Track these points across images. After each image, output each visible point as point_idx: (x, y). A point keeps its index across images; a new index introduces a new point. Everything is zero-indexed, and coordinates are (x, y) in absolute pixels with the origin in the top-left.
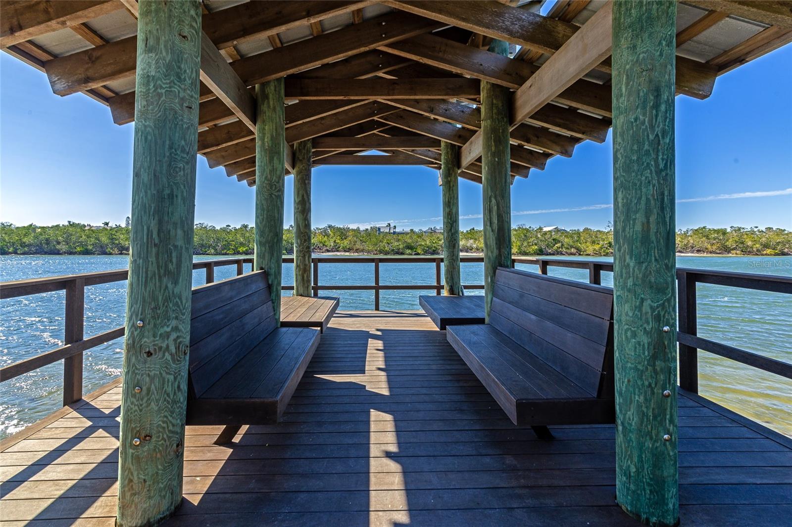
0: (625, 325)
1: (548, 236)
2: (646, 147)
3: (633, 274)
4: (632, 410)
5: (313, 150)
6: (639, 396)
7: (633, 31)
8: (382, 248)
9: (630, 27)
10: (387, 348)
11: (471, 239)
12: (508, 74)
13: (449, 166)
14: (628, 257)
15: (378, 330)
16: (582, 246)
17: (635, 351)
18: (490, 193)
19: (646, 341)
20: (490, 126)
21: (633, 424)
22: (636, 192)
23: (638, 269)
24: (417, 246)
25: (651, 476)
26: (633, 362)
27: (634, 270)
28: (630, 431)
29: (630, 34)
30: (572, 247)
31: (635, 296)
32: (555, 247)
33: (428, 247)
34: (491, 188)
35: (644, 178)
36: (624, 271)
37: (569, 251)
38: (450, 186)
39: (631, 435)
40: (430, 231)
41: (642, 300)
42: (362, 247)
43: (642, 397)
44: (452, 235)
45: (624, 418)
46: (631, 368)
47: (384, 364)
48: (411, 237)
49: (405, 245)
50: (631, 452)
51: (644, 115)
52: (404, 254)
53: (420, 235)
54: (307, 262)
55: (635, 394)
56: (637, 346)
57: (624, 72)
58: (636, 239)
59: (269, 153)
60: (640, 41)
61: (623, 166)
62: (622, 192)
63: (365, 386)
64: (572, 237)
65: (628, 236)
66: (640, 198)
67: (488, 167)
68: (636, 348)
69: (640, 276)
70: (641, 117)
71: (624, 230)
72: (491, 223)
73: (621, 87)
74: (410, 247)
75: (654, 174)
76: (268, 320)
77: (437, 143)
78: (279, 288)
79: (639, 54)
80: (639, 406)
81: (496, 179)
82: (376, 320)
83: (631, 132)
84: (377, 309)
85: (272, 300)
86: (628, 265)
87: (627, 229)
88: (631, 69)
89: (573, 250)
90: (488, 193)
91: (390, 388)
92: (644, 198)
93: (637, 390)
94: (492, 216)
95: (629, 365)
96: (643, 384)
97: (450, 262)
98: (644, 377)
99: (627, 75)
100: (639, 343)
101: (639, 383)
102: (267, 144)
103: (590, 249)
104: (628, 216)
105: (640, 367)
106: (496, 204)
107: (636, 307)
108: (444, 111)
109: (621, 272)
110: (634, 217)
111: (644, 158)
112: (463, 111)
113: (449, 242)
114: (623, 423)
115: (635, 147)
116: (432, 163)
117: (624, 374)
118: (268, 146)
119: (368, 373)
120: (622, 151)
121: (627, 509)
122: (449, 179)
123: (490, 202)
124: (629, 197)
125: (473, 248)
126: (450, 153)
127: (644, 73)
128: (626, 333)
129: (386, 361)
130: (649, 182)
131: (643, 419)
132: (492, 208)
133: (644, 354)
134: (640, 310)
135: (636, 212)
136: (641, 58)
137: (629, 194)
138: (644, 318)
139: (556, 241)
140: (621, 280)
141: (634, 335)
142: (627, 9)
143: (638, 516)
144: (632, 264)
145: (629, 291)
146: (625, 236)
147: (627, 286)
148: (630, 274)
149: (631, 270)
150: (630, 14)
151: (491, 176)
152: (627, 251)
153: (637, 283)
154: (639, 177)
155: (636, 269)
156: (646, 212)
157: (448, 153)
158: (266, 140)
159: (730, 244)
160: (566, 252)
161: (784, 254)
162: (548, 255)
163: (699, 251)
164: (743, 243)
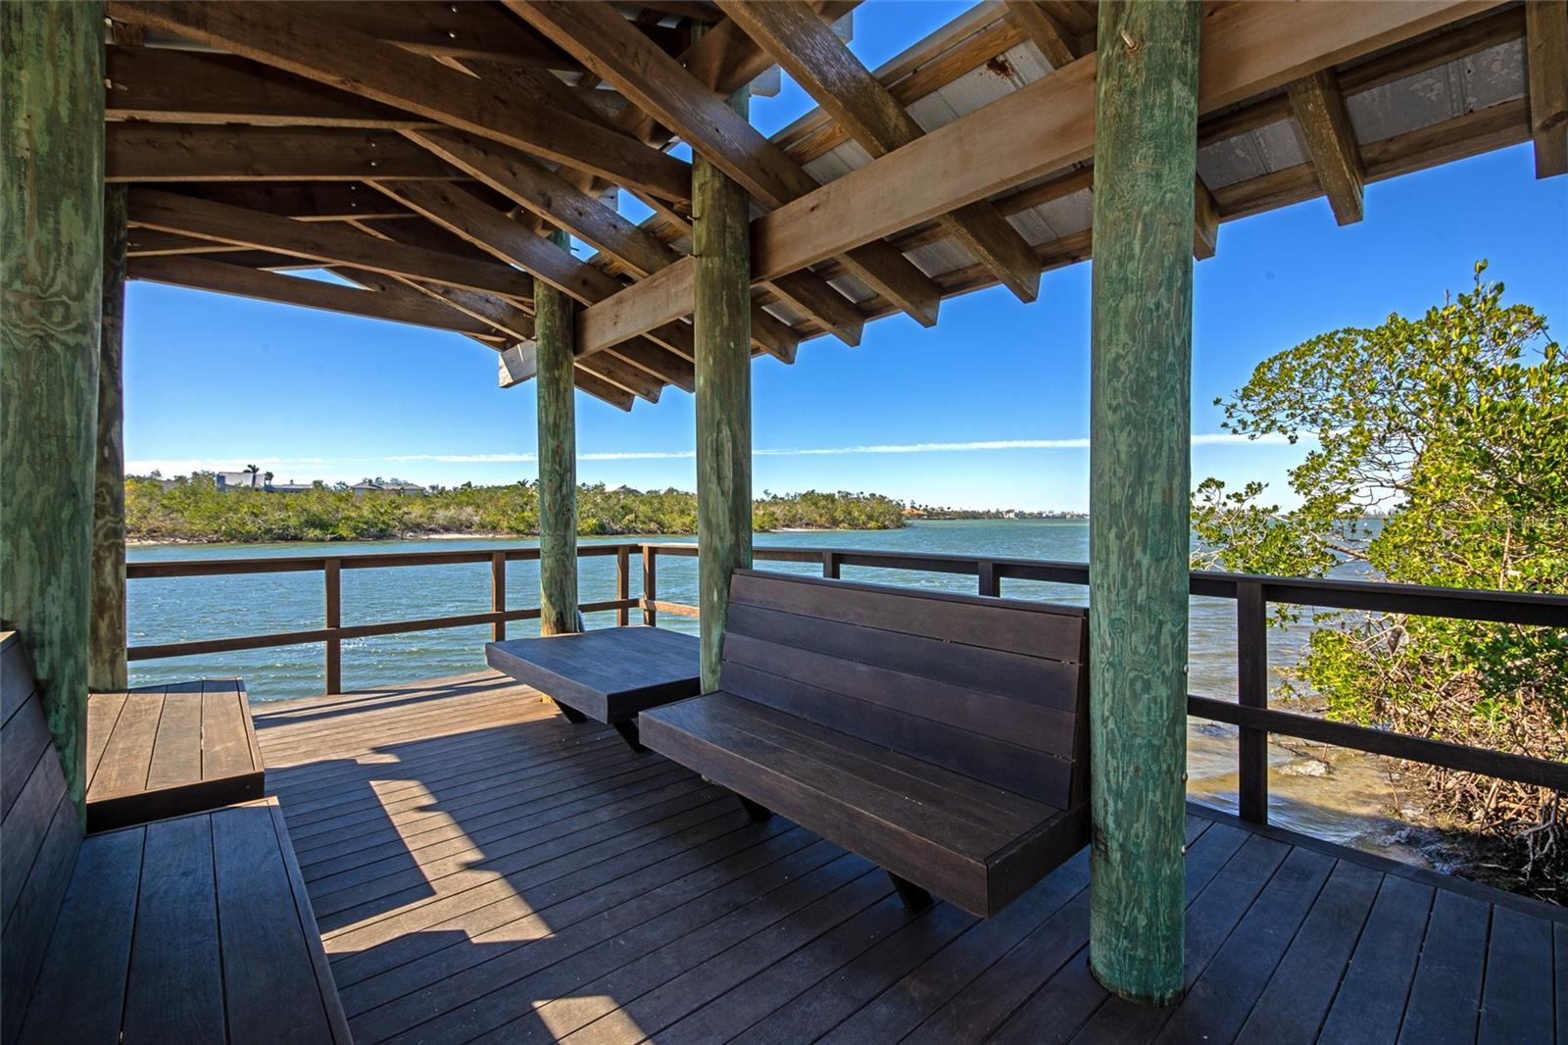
0: (1130, 670)
1: (613, 501)
2: (1171, 358)
3: (1147, 580)
4: (1142, 820)
5: (132, 225)
6: (1154, 792)
7: (1156, 147)
8: (236, 526)
9: (1151, 138)
10: (443, 796)
11: (468, 504)
12: (763, 171)
13: (557, 344)
14: (1138, 551)
15: (379, 750)
16: (666, 519)
17: (1149, 714)
18: (718, 415)
19: (1164, 695)
20: (720, 270)
21: (1144, 843)
22: (1155, 435)
23: (1156, 570)
24: (339, 521)
25: (1168, 923)
26: (1145, 735)
27: (1148, 571)
28: (1139, 857)
29: (1152, 151)
30: (651, 520)
31: (1150, 618)
32: (625, 521)
33: (366, 523)
34: (721, 404)
35: (1166, 412)
36: (1130, 575)
37: (646, 527)
38: (558, 390)
39: (1139, 863)
40: (367, 486)
41: (1161, 624)
42: (169, 525)
43: (1158, 794)
44: (563, 500)
45: (1126, 838)
46: (1141, 747)
47: (468, 845)
48: (320, 500)
49: (302, 519)
50: (1140, 894)
51: (1170, 301)
52: (301, 539)
53: (345, 494)
54: (110, 581)
55: (1147, 790)
56: (1152, 705)
57: (1138, 217)
58: (1153, 517)
59: (38, 179)
60: (1167, 168)
61: (1131, 386)
62: (1130, 432)
63: (462, 932)
64: (651, 504)
65: (1140, 511)
66: (1160, 447)
67: (714, 358)
68: (1150, 709)
69: (1159, 582)
70: (1165, 303)
71: (1131, 501)
72: (719, 478)
73: (1130, 243)
74: (315, 523)
75: (1179, 407)
76: (59, 819)
77: (522, 284)
78: (83, 689)
79: (1166, 192)
80: (1154, 809)
81: (730, 386)
82: (353, 723)
83: (1149, 327)
84: (334, 688)
85: (54, 738)
86: (1139, 564)
87: (1138, 500)
88: (1152, 214)
89: (653, 526)
90: (713, 414)
91: (540, 911)
92: (1166, 447)
93: (1151, 781)
94: (721, 463)
95: (1139, 740)
96: (1159, 772)
97: (557, 560)
98: (1161, 758)
99: (1145, 224)
100: (1155, 700)
101: (1155, 769)
102: (23, 141)
103: (678, 523)
104: (1139, 477)
105: (1156, 742)
106: (730, 438)
107: (1150, 638)
108: (576, 214)
109: (1124, 577)
110: (1150, 479)
111: (1168, 376)
112: (615, 227)
113: (556, 515)
114: (1122, 847)
115: (1155, 355)
116: (488, 330)
117: (1127, 758)
118: (35, 151)
119: (443, 888)
120: (1130, 358)
121: (1130, 995)
122: (556, 373)
123: (719, 432)
124: (1144, 444)
125: (472, 525)
126: (558, 314)
127: (1172, 228)
128: (1132, 684)
129: (471, 835)
130: (1173, 419)
131: (1159, 829)
132: (723, 445)
133: (1161, 716)
134: (1157, 642)
135: (1154, 470)
136: (1168, 199)
137: (1143, 438)
138: (1162, 656)
139: (626, 510)
140: (1122, 591)
141: (1147, 686)
142: (1146, 105)
143: (1150, 998)
144: (1145, 562)
145: (1140, 609)
146: (1134, 512)
147: (1136, 601)
148: (1141, 580)
149: (1144, 573)
150: (1153, 115)
151: (722, 376)
152: (1136, 539)
153: (1153, 596)
154: (1160, 408)
155: (1152, 571)
156: (1168, 472)
157: (553, 314)
158: (21, 123)
159: (839, 515)
160: (642, 529)
161: (885, 527)
162: (613, 534)
163: (807, 524)
164: (850, 514)
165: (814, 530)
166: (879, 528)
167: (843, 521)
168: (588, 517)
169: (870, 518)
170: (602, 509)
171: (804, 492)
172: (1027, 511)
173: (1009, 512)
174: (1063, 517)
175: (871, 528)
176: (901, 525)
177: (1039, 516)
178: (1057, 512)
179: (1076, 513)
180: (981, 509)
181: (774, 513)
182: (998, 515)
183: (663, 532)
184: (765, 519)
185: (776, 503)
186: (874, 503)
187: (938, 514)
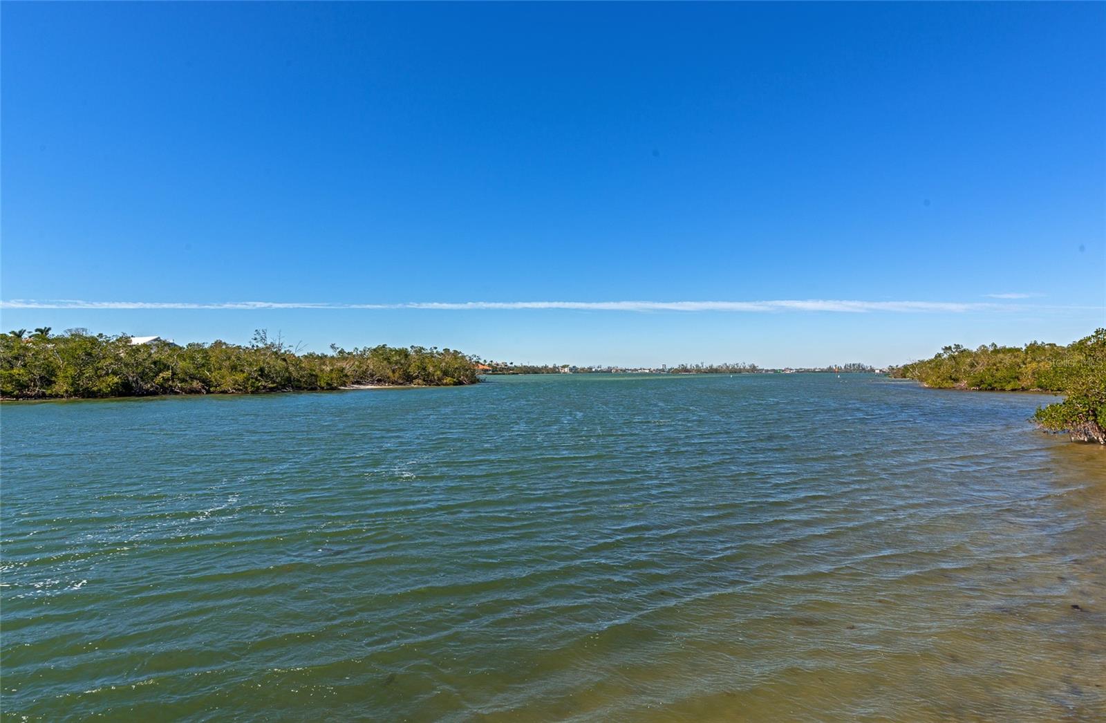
1: (143, 355)
16: (213, 376)
30: (193, 378)
32: (159, 379)
64: (193, 359)
139: (160, 366)
159: (413, 370)
160: (182, 389)
161: (460, 383)
162: (143, 395)
163: (379, 381)
164: (424, 369)
165: (386, 386)
166: (455, 384)
167: (417, 377)
168: (107, 374)
169: (445, 373)
170: (126, 365)
171: (374, 347)
172: (579, 366)
173: (564, 367)
174: (609, 371)
175: (446, 384)
176: (474, 381)
177: (589, 371)
178: (604, 367)
179: (619, 367)
180: (540, 364)
181: (343, 370)
182: (555, 370)
183: (208, 392)
184: (334, 376)
185: (345, 359)
186: (448, 358)
187: (502, 369)
